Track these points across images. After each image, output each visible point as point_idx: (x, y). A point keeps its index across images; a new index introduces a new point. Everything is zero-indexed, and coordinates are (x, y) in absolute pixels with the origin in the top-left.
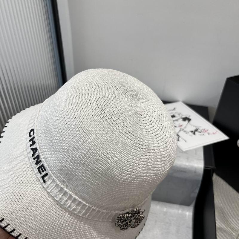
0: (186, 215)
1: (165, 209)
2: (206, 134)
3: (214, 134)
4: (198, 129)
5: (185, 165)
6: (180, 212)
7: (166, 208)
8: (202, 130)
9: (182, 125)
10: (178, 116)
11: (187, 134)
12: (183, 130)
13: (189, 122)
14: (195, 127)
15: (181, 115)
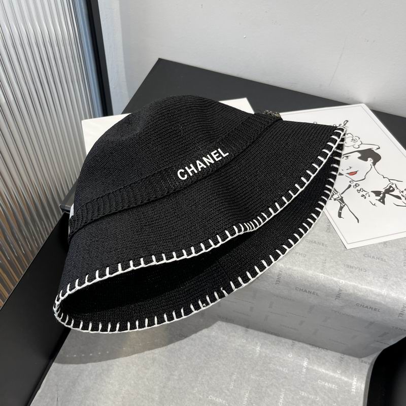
4: (394, 186)
8: (405, 192)
9: (356, 172)
10: (352, 143)
11: (365, 198)
12: (356, 185)
13: (374, 164)
14: (389, 180)
15: (359, 143)
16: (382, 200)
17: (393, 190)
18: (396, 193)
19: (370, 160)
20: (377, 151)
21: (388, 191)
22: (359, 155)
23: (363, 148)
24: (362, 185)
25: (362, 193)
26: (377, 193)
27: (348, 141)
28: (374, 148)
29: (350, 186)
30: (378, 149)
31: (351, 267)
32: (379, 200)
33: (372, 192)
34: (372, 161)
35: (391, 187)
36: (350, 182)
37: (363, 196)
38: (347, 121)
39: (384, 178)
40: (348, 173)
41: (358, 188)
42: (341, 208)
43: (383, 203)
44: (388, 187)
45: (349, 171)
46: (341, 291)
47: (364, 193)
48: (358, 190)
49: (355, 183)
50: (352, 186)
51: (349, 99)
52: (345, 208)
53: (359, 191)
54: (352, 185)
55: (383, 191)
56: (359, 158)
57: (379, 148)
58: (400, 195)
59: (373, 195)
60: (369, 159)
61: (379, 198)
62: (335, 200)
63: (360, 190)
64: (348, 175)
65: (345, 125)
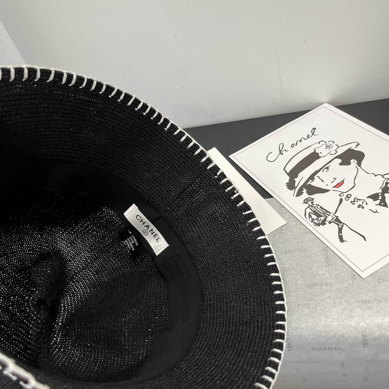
9: (343, 181)
10: (328, 151)
11: (363, 208)
12: (348, 197)
13: (359, 164)
14: (382, 176)
15: (335, 147)
16: (383, 203)
19: (354, 162)
21: (386, 189)
22: (340, 161)
23: (341, 151)
24: (354, 194)
25: (357, 204)
26: (374, 197)
27: (322, 150)
29: (341, 200)
30: (357, 146)
31: (366, 301)
32: (380, 204)
33: (368, 197)
34: (356, 162)
35: (387, 183)
36: (340, 195)
37: (359, 206)
38: (315, 129)
39: (376, 176)
40: (334, 187)
41: (352, 199)
42: (340, 230)
43: (386, 205)
44: (384, 185)
45: (335, 183)
46: (366, 336)
47: (360, 203)
48: (351, 202)
49: (345, 194)
50: (344, 200)
51: (308, 105)
52: (345, 228)
53: (353, 203)
54: (343, 198)
55: (380, 191)
56: (341, 164)
57: (359, 144)
59: (370, 201)
60: (352, 161)
61: (379, 201)
62: (330, 223)
63: (354, 201)
64: (334, 189)
65: (313, 134)
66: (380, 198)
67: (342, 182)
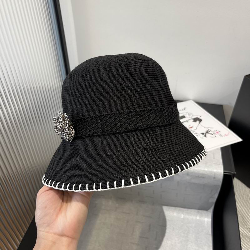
0: (205, 221)
1: (182, 216)
2: (218, 135)
3: (226, 135)
4: (209, 130)
5: (204, 171)
6: (198, 218)
7: (183, 214)
8: (214, 132)
10: (189, 116)
13: (200, 123)
14: (207, 128)
15: (192, 115)
16: (205, 136)
17: (209, 132)
18: (211, 132)
19: (198, 122)
20: (200, 118)
21: (207, 132)
22: (193, 120)
23: (194, 117)
26: (203, 134)
27: (186, 115)
28: (199, 117)
32: (204, 136)
33: (200, 133)
35: (208, 131)
39: (204, 127)
41: (194, 133)
43: (206, 136)
45: (190, 127)
47: (197, 134)
55: (205, 132)
58: (212, 133)
59: (201, 135)
61: (204, 135)
65: (184, 109)
66: (205, 134)
67: (192, 127)
